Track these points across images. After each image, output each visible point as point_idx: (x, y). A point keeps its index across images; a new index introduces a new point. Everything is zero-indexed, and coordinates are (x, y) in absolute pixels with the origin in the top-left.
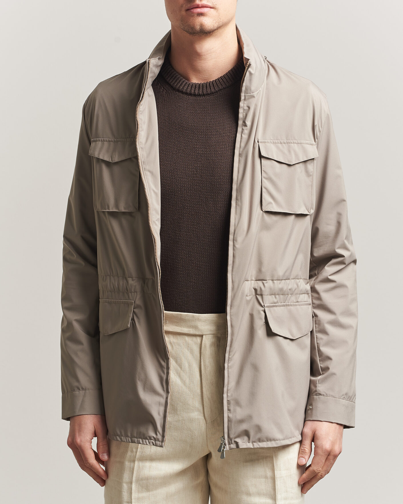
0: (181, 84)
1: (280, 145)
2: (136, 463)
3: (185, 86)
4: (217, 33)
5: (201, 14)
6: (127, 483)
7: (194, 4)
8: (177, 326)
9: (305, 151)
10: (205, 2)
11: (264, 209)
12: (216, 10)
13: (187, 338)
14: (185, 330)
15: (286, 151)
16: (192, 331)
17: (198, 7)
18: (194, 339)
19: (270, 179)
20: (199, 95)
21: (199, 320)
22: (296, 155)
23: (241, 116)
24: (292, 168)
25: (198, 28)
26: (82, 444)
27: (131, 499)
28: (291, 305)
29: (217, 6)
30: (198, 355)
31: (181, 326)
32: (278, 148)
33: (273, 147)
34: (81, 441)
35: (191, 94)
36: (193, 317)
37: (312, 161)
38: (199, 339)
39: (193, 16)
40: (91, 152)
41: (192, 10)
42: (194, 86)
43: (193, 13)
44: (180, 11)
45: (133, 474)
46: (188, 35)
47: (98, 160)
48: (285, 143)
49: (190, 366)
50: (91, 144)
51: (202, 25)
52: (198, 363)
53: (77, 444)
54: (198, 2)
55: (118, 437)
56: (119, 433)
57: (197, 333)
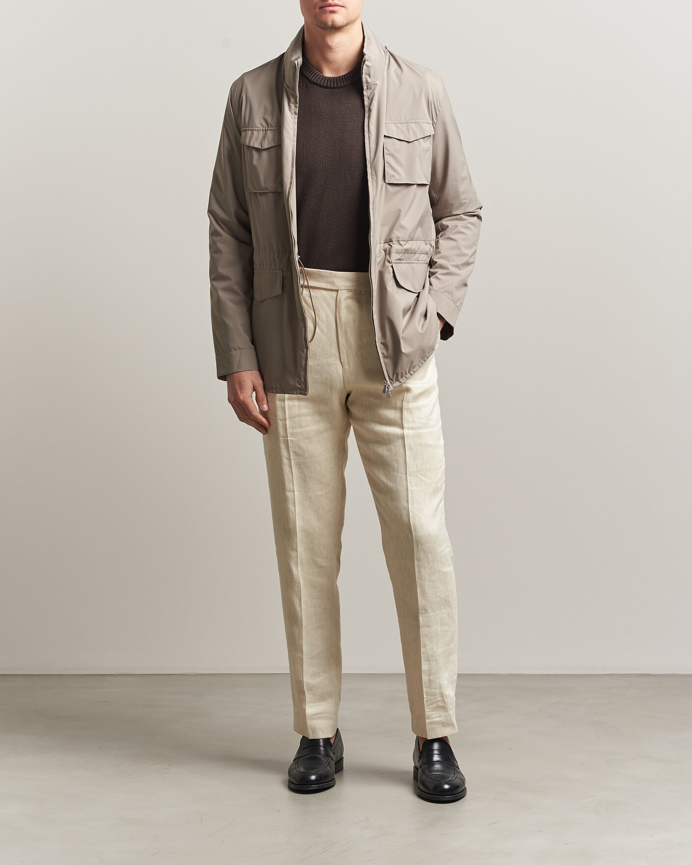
0: (318, 79)
1: (399, 125)
2: (286, 402)
3: (322, 80)
4: (345, 29)
5: (333, 12)
6: (281, 420)
7: (327, 3)
8: (316, 281)
9: (422, 129)
10: (336, 2)
11: (387, 181)
12: (346, 9)
13: (324, 292)
14: (323, 285)
15: (405, 130)
16: (329, 286)
17: (330, 5)
18: (330, 293)
19: (392, 155)
20: (334, 88)
21: (335, 276)
22: (414, 133)
23: (366, 103)
24: (411, 144)
25: (330, 23)
26: (245, 399)
27: (287, 435)
28: (414, 263)
29: (347, 6)
30: (334, 308)
31: (319, 282)
32: (398, 127)
33: (393, 127)
34: (244, 397)
35: (327, 87)
36: (331, 273)
37: (429, 137)
38: (334, 293)
39: (326, 13)
40: (242, 141)
41: (325, 8)
42: (329, 80)
43: (326, 11)
44: (315, 8)
45: (285, 412)
46: (320, 30)
47: (249, 147)
48: (404, 123)
49: (327, 317)
50: (241, 134)
51: (333, 21)
52: (334, 315)
53: (241, 401)
54: (330, 1)
55: (273, 390)
56: (274, 386)
57: (333, 288)
